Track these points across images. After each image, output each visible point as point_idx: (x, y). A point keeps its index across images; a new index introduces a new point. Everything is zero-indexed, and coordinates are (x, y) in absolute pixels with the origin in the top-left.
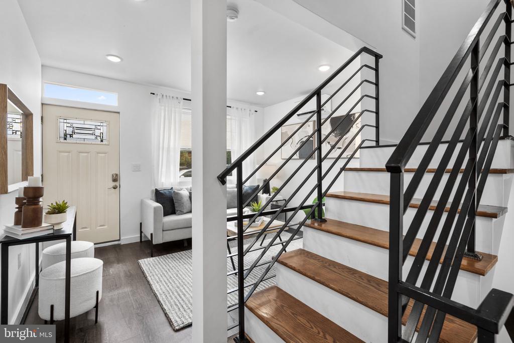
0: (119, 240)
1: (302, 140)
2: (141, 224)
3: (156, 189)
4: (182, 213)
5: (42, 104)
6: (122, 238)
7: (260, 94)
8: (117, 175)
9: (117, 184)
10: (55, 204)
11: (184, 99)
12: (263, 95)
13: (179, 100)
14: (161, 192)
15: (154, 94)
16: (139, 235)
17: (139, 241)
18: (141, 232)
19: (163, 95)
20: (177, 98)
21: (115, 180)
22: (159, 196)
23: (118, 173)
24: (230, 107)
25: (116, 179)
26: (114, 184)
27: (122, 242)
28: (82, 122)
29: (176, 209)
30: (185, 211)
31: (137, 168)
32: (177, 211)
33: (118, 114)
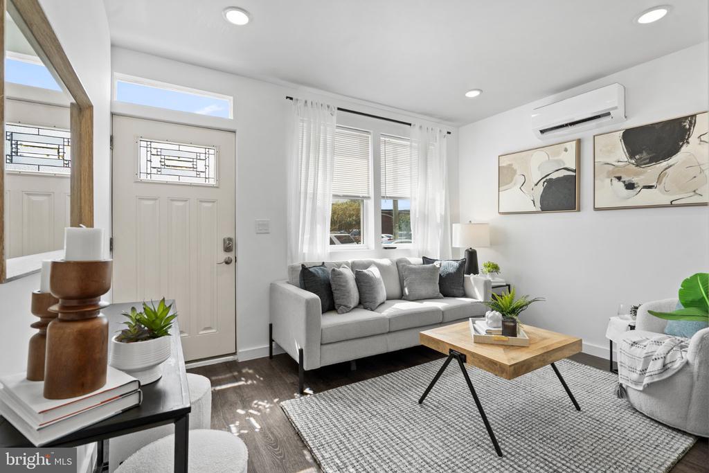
0: (235, 354)
1: (548, 178)
2: (271, 326)
3: (303, 265)
4: (349, 310)
5: (112, 114)
6: (239, 350)
7: (473, 94)
8: (230, 239)
9: (231, 255)
10: (140, 309)
11: (339, 109)
12: (479, 96)
13: (331, 110)
14: (310, 269)
15: (291, 99)
16: (268, 346)
17: (267, 355)
18: (271, 341)
19: (306, 102)
20: (328, 107)
21: (228, 249)
22: (308, 278)
23: (232, 236)
24: (410, 125)
25: (229, 246)
26: (225, 256)
27: (241, 358)
28: (176, 147)
29: (337, 302)
30: (352, 306)
31: (263, 229)
32: (340, 305)
33: (233, 134)
